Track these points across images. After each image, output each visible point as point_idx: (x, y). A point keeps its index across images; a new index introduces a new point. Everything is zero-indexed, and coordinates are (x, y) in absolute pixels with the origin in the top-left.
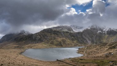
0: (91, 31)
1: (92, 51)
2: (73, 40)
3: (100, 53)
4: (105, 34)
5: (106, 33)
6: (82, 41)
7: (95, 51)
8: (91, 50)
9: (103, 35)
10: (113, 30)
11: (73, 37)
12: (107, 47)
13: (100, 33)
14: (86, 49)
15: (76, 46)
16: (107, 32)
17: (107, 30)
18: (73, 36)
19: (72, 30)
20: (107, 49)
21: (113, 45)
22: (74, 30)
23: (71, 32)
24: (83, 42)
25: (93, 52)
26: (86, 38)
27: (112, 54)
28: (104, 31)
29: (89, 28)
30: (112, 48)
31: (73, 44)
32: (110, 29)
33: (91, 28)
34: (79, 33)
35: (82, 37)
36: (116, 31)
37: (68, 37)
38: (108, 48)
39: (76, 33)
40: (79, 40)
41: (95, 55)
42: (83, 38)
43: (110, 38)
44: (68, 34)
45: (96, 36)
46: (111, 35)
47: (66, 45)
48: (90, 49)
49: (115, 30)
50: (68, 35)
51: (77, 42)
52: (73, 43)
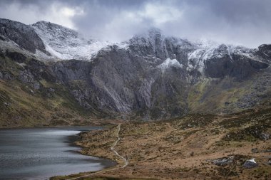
0: (132, 59)
1: (148, 146)
2: (44, 96)
3: (188, 154)
4: (199, 74)
5: (201, 70)
6: (89, 101)
7: (164, 144)
8: (143, 142)
9: (189, 79)
10: (236, 57)
11: (48, 80)
12: (217, 133)
13: (174, 69)
14: (117, 135)
15: (61, 123)
16: (207, 63)
17: (206, 57)
18: (45, 76)
19: (42, 48)
20: (219, 138)
21: (248, 126)
22: (48, 48)
23: (38, 55)
24: (96, 105)
25: (155, 149)
26: (107, 89)
27: (253, 161)
28: (193, 62)
29: (125, 47)
30: (242, 138)
31: (46, 113)
32: (222, 49)
33: (131, 47)
34: (74, 64)
35: (91, 84)
36: (253, 58)
37: (19, 79)
38: (221, 136)
39: (62, 62)
40: (73, 98)
41: (166, 164)
42: (96, 90)
43: (225, 92)
44: (22, 65)
45: (152, 81)
46: (227, 79)
47: (10, 116)
48: (137, 137)
49: (247, 55)
50: (21, 69)
51: (64, 104)
52: (48, 108)
